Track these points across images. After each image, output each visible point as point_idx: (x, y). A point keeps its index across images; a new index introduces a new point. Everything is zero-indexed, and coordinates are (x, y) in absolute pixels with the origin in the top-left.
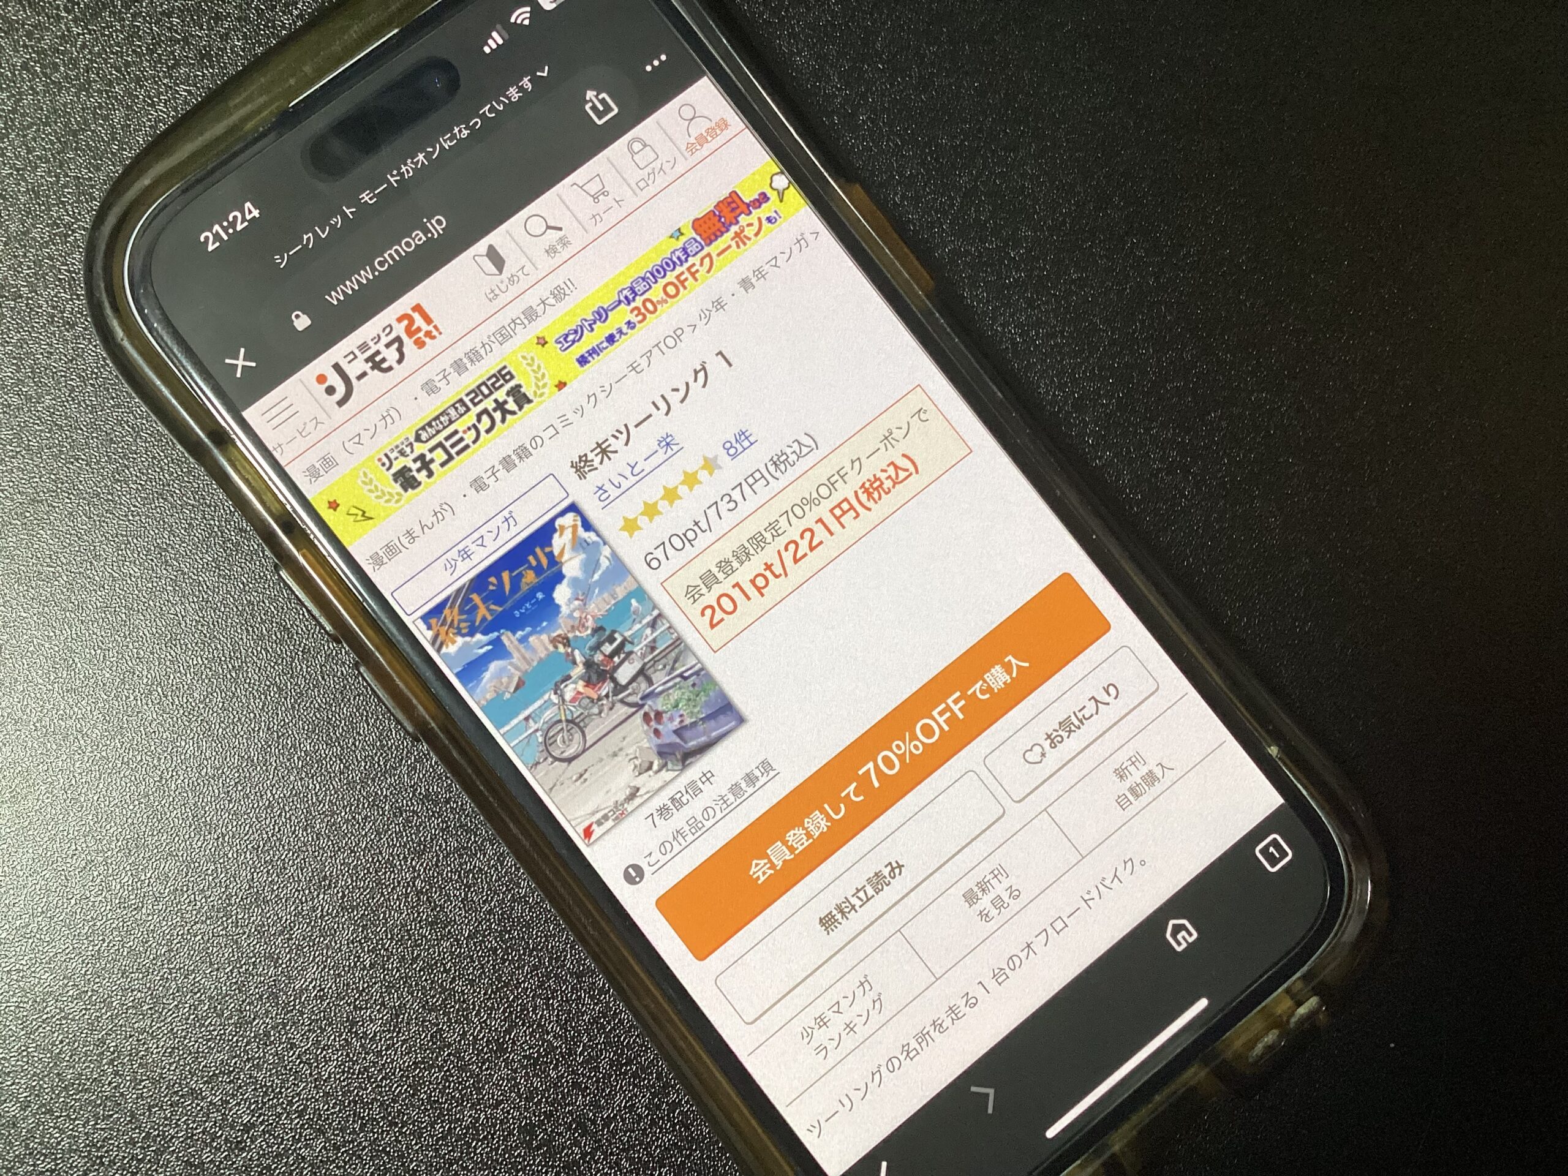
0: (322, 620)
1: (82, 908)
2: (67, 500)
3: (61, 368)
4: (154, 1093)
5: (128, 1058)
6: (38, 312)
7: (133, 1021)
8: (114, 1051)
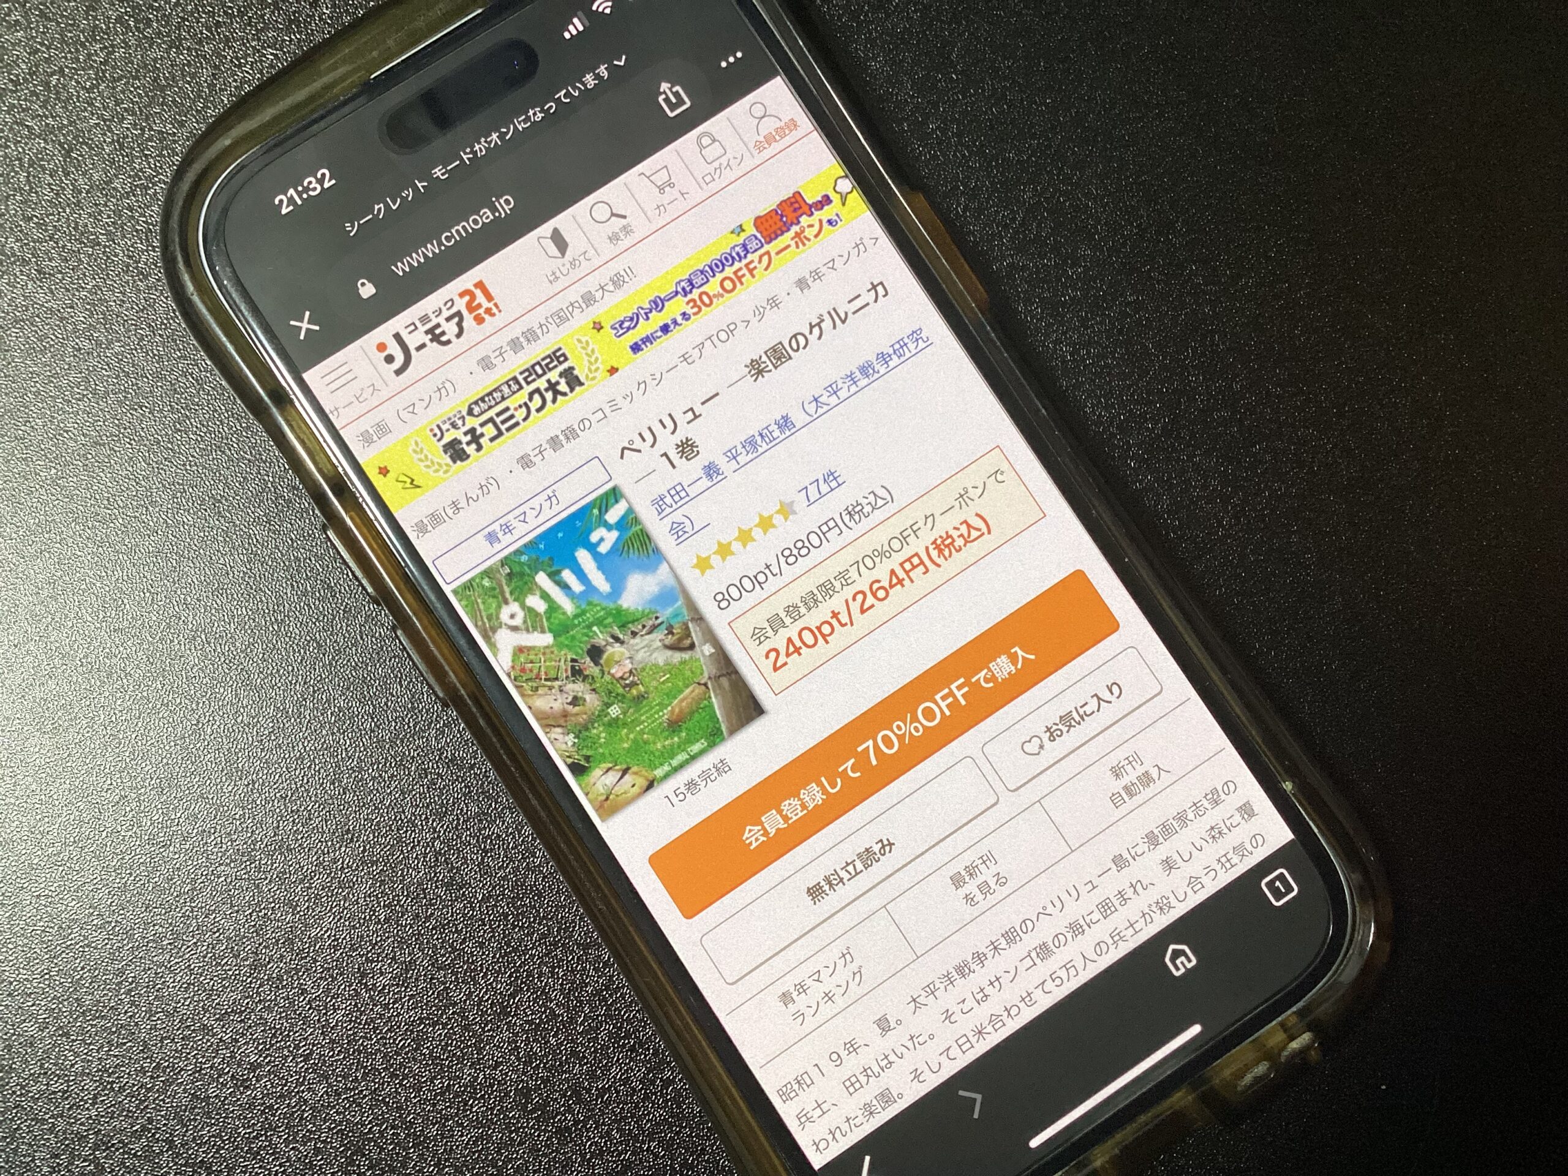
0: (365, 582)
1: (113, 841)
2: (128, 446)
3: (132, 317)
4: (167, 1025)
5: (145, 990)
6: (114, 261)
7: (153, 954)
8: (133, 981)
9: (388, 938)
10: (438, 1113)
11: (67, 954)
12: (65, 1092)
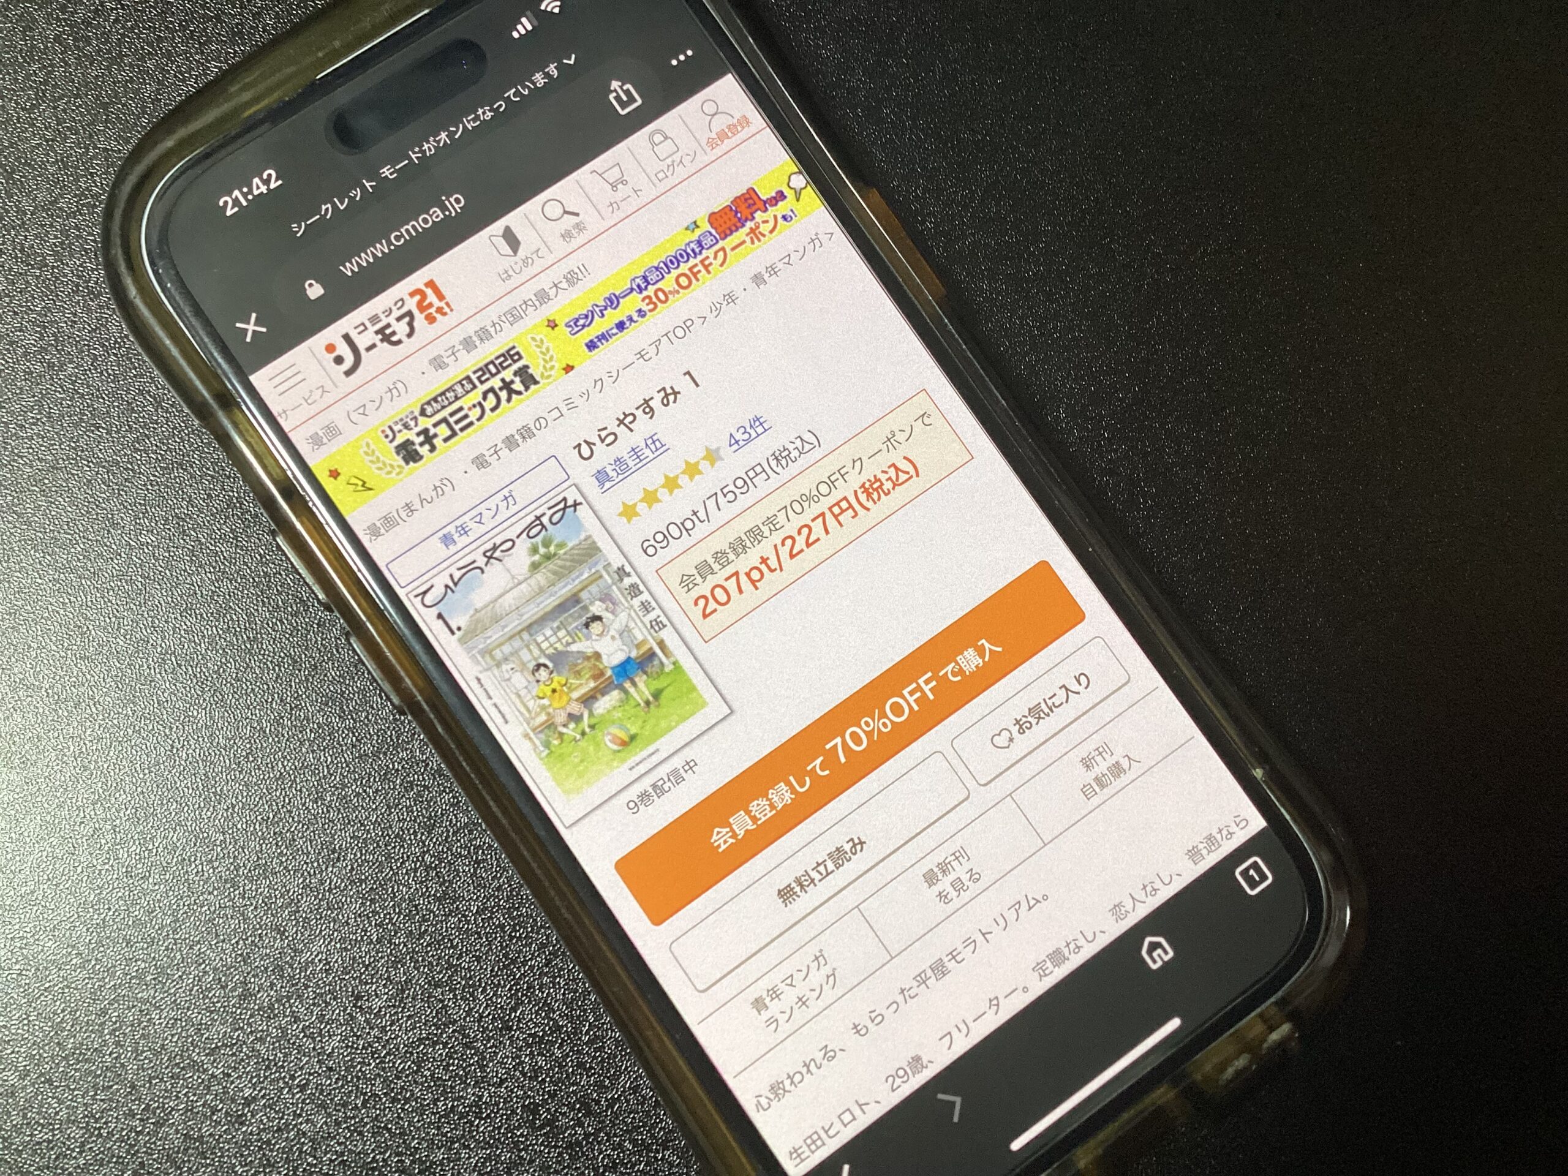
1: (88, 876)
2: (86, 468)
3: (84, 337)
4: (155, 1064)
5: (130, 1028)
6: (63, 281)
7: (136, 992)
8: (116, 1021)
9: (382, 958)
10: (443, 1136)
11: (46, 997)
12: (49, 1142)
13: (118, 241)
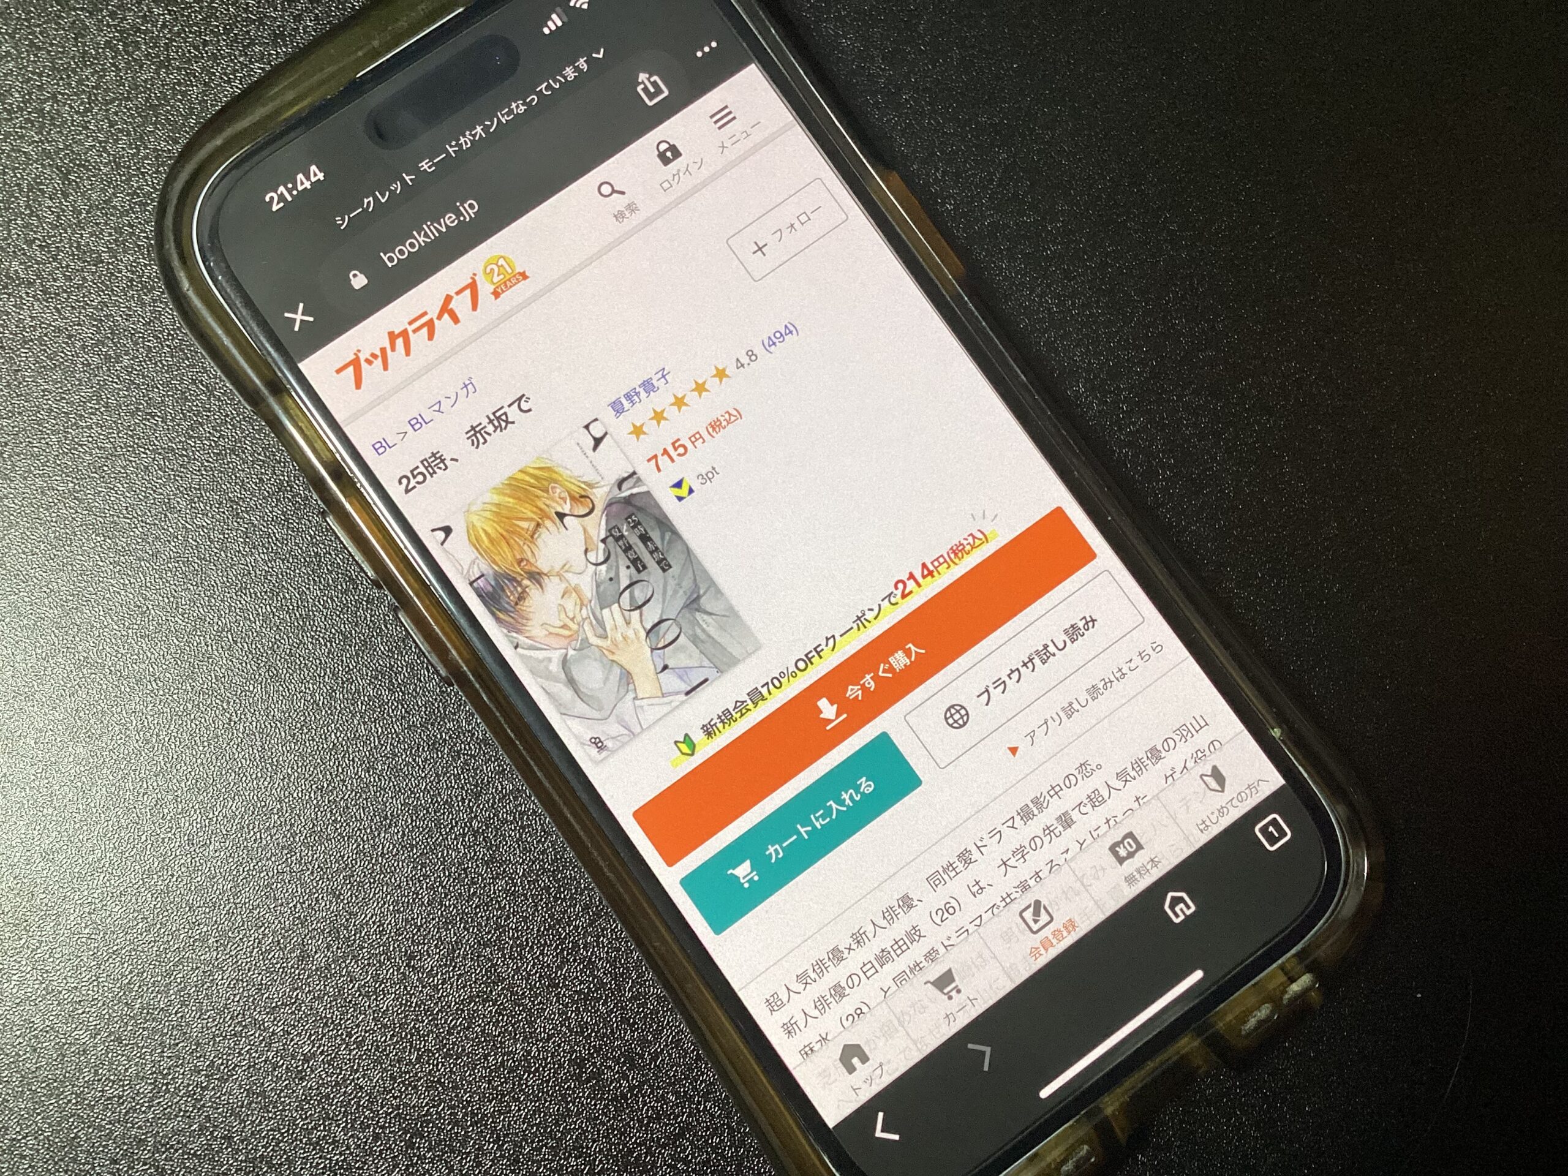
1: (152, 845)
2: (143, 455)
3: (139, 330)
4: (219, 1023)
5: (194, 989)
6: (117, 277)
7: (200, 954)
9: (433, 919)
12: (120, 1097)
13: (172, 238)
